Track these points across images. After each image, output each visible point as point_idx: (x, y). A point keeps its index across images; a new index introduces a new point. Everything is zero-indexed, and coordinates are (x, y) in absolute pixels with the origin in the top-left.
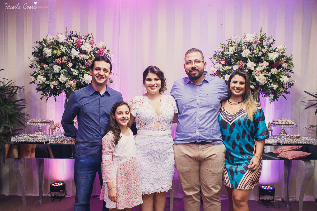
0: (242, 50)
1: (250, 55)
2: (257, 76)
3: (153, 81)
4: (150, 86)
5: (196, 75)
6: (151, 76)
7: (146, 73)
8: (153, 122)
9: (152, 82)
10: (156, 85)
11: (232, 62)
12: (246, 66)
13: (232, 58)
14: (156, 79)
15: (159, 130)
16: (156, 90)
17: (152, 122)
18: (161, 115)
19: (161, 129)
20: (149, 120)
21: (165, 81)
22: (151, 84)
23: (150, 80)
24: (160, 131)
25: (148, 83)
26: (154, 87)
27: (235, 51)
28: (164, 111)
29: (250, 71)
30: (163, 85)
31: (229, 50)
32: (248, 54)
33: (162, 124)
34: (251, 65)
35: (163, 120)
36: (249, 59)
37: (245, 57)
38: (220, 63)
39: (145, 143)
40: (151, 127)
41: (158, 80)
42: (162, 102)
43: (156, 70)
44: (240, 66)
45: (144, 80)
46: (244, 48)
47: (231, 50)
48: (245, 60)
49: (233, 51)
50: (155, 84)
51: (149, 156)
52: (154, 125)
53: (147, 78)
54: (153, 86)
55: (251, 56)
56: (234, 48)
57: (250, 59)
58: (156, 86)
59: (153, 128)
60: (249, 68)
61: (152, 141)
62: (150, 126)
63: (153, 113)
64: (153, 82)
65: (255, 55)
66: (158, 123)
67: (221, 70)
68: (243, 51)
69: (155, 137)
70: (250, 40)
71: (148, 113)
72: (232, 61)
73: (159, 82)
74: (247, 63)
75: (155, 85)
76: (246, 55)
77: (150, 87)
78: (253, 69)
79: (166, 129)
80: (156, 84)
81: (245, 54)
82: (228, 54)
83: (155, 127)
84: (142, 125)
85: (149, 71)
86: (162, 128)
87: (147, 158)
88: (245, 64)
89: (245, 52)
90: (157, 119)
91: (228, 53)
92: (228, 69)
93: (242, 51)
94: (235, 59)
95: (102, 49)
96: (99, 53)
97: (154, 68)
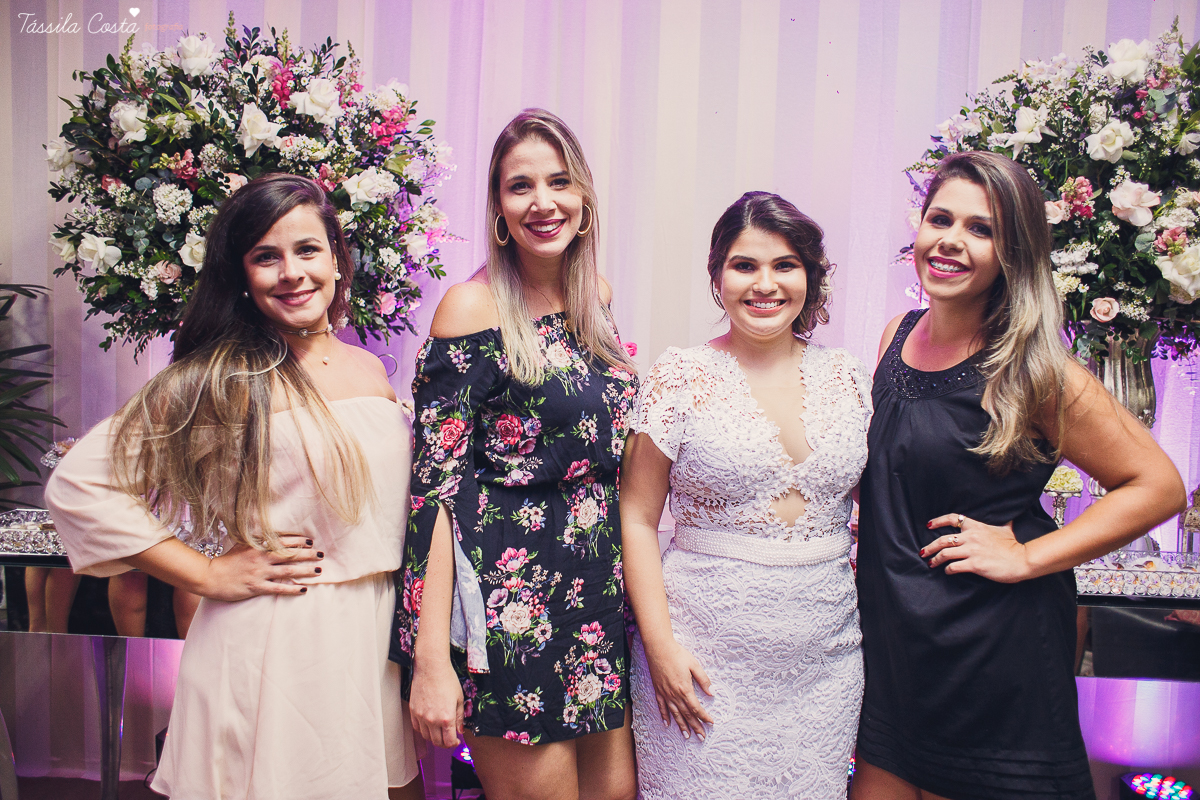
0: (1086, 123)
1: (1131, 148)
2: (1164, 253)
3: (766, 270)
4: (751, 296)
6: (754, 242)
7: (728, 229)
8: (768, 494)
9: (761, 278)
10: (779, 296)
12: (1104, 204)
13: (1032, 166)
14: (781, 265)
15: (794, 534)
16: (780, 319)
17: (759, 495)
18: (811, 458)
19: (807, 531)
20: (747, 483)
21: (823, 272)
22: (756, 287)
23: (747, 265)
24: (798, 539)
25: (735, 280)
26: (771, 306)
27: (1048, 132)
28: (828, 438)
29: (1129, 231)
30: (814, 295)
31: (1017, 124)
32: (1119, 143)
33: (808, 506)
34: (1130, 197)
35: (822, 482)
36: (1120, 170)
37: (1101, 162)
39: (716, 596)
40: (756, 519)
41: (793, 266)
42: (809, 388)
43: (779, 214)
44: (1079, 203)
45: (715, 268)
46: (1097, 111)
47: (1030, 126)
48: (1102, 174)
49: (1037, 129)
50: (776, 287)
51: (734, 665)
52: (771, 511)
53: (734, 252)
54: (764, 297)
55: (1134, 155)
56: (1043, 114)
57: (1126, 169)
58: (782, 302)
59: (764, 526)
60: (1121, 216)
61: (756, 593)
62: (748, 512)
63: (771, 447)
64: (767, 279)
65: (1161, 144)
66: (794, 500)
68: (1093, 130)
69: (774, 572)
70: (1134, 73)
71: (746, 444)
73: (796, 279)
74: (1108, 188)
75: (773, 292)
76: (1111, 150)
77: (748, 303)
78: (1141, 218)
79: (828, 528)
80: (782, 287)
81: (1103, 141)
82: (1008, 145)
83: (777, 520)
84: (708, 503)
85: (748, 219)
86: (811, 524)
87: (721, 673)
88: (1099, 193)
89: (1106, 131)
90: (790, 480)
91: (1013, 139)
93: (1085, 128)
94: (1047, 171)
95: (396, 116)
96: (378, 132)
97: (773, 206)
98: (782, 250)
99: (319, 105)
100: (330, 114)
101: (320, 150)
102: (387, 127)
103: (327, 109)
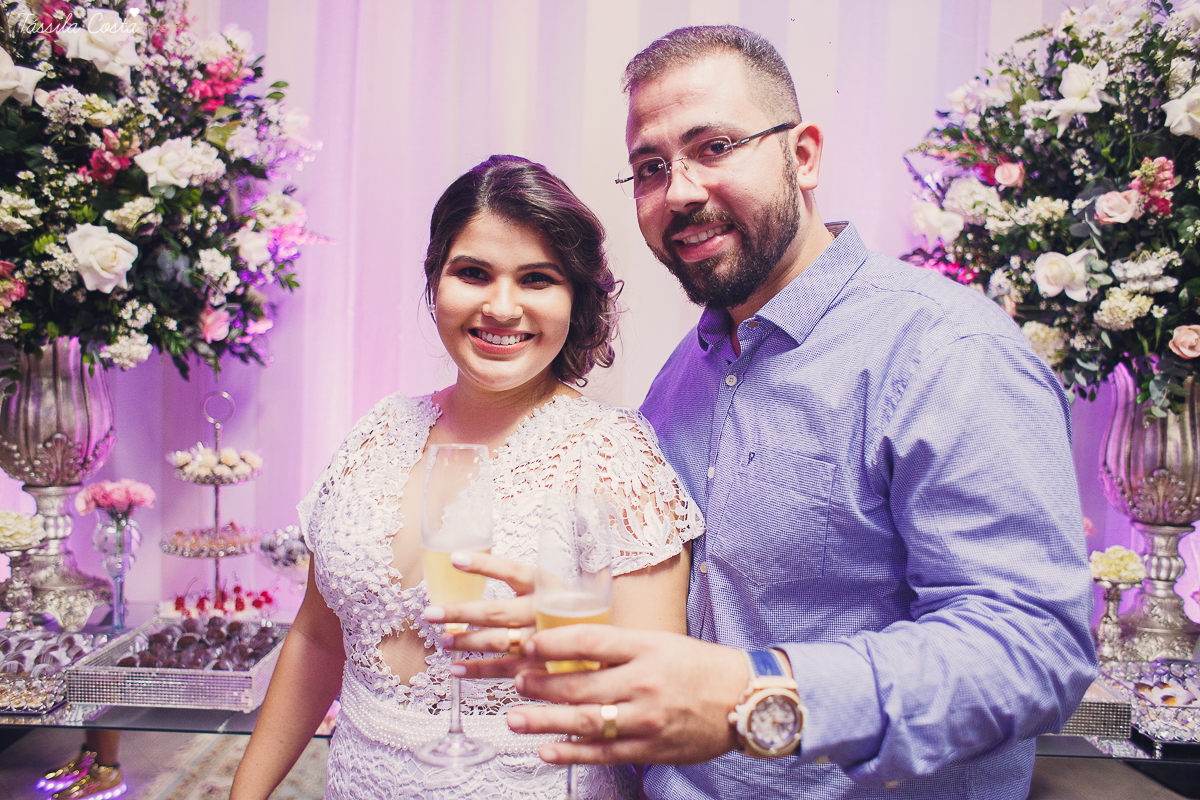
0: (1164, 85)
3: (505, 283)
4: (478, 323)
6: (492, 237)
9: (496, 295)
10: (523, 327)
11: (1078, 172)
12: (1184, 195)
13: (1082, 145)
14: (530, 278)
16: (523, 363)
19: (433, 699)
21: (603, 294)
22: (486, 308)
23: (478, 273)
27: (1107, 98)
31: (1064, 88)
33: (431, 656)
37: (1185, 137)
38: (989, 181)
41: (551, 281)
43: (539, 196)
44: (1154, 194)
46: (1181, 68)
47: (1084, 90)
49: (1093, 93)
50: (519, 312)
52: (378, 653)
53: (457, 252)
54: (498, 326)
56: (1102, 73)
58: (528, 336)
64: (505, 299)
66: (408, 644)
67: (992, 225)
68: (1173, 94)
72: (1081, 165)
75: (516, 321)
77: (475, 332)
80: (530, 314)
81: (1188, 108)
82: (1050, 116)
85: (483, 199)
86: (439, 689)
88: (1181, 180)
89: (1191, 96)
90: (400, 610)
91: (1057, 108)
92: (1046, 215)
93: (1163, 91)
94: (1106, 151)
95: (224, 70)
96: (202, 93)
97: (531, 181)
98: (531, 253)
99: (99, 46)
100: (119, 60)
101: (107, 112)
102: (212, 86)
103: (114, 53)
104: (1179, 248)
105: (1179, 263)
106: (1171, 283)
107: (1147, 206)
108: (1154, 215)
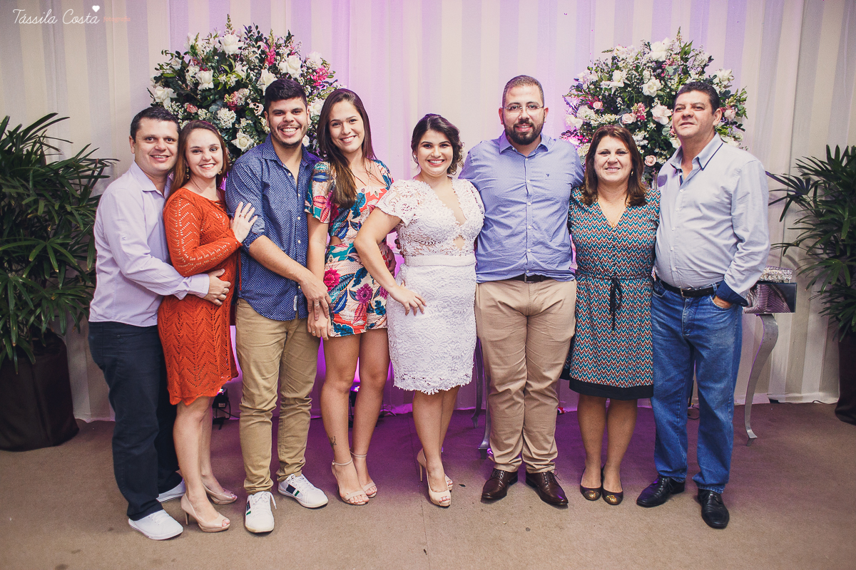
0: (642, 79)
1: (660, 90)
2: (673, 136)
3: (437, 147)
4: (429, 159)
5: (528, 135)
6: (432, 136)
7: (420, 130)
8: (452, 237)
9: (435, 151)
10: (441, 158)
11: (619, 106)
12: (650, 114)
13: (619, 96)
14: (443, 145)
15: (461, 254)
16: (441, 168)
17: (448, 238)
18: (466, 222)
19: (466, 252)
21: (460, 148)
22: (432, 154)
23: (429, 145)
25: (424, 152)
26: (439, 162)
27: (627, 81)
28: (471, 214)
29: (660, 126)
30: (456, 157)
31: (612, 77)
32: (655, 89)
33: (465, 242)
34: (660, 112)
36: (656, 100)
37: (648, 96)
39: (437, 282)
40: (448, 248)
41: (447, 146)
44: (639, 114)
45: (415, 146)
48: (649, 101)
49: (622, 80)
50: (441, 154)
51: (445, 310)
52: (454, 244)
53: (423, 140)
54: (436, 158)
55: (661, 93)
56: (624, 74)
57: (658, 99)
58: (443, 161)
59: (451, 250)
60: (656, 120)
64: (438, 151)
65: (671, 89)
66: (460, 239)
68: (645, 82)
69: (458, 268)
70: (660, 56)
71: (444, 217)
72: (619, 103)
73: (449, 151)
74: (651, 107)
76: (653, 91)
77: (429, 161)
78: (664, 121)
80: (443, 154)
81: (650, 87)
83: (455, 248)
84: (427, 244)
85: (429, 126)
87: (441, 314)
88: (648, 109)
90: (459, 231)
91: (611, 84)
93: (641, 81)
94: (626, 99)
97: (440, 121)
98: (442, 139)
104: (648, 131)
105: (647, 136)
106: (646, 142)
107: (637, 118)
108: (640, 121)
